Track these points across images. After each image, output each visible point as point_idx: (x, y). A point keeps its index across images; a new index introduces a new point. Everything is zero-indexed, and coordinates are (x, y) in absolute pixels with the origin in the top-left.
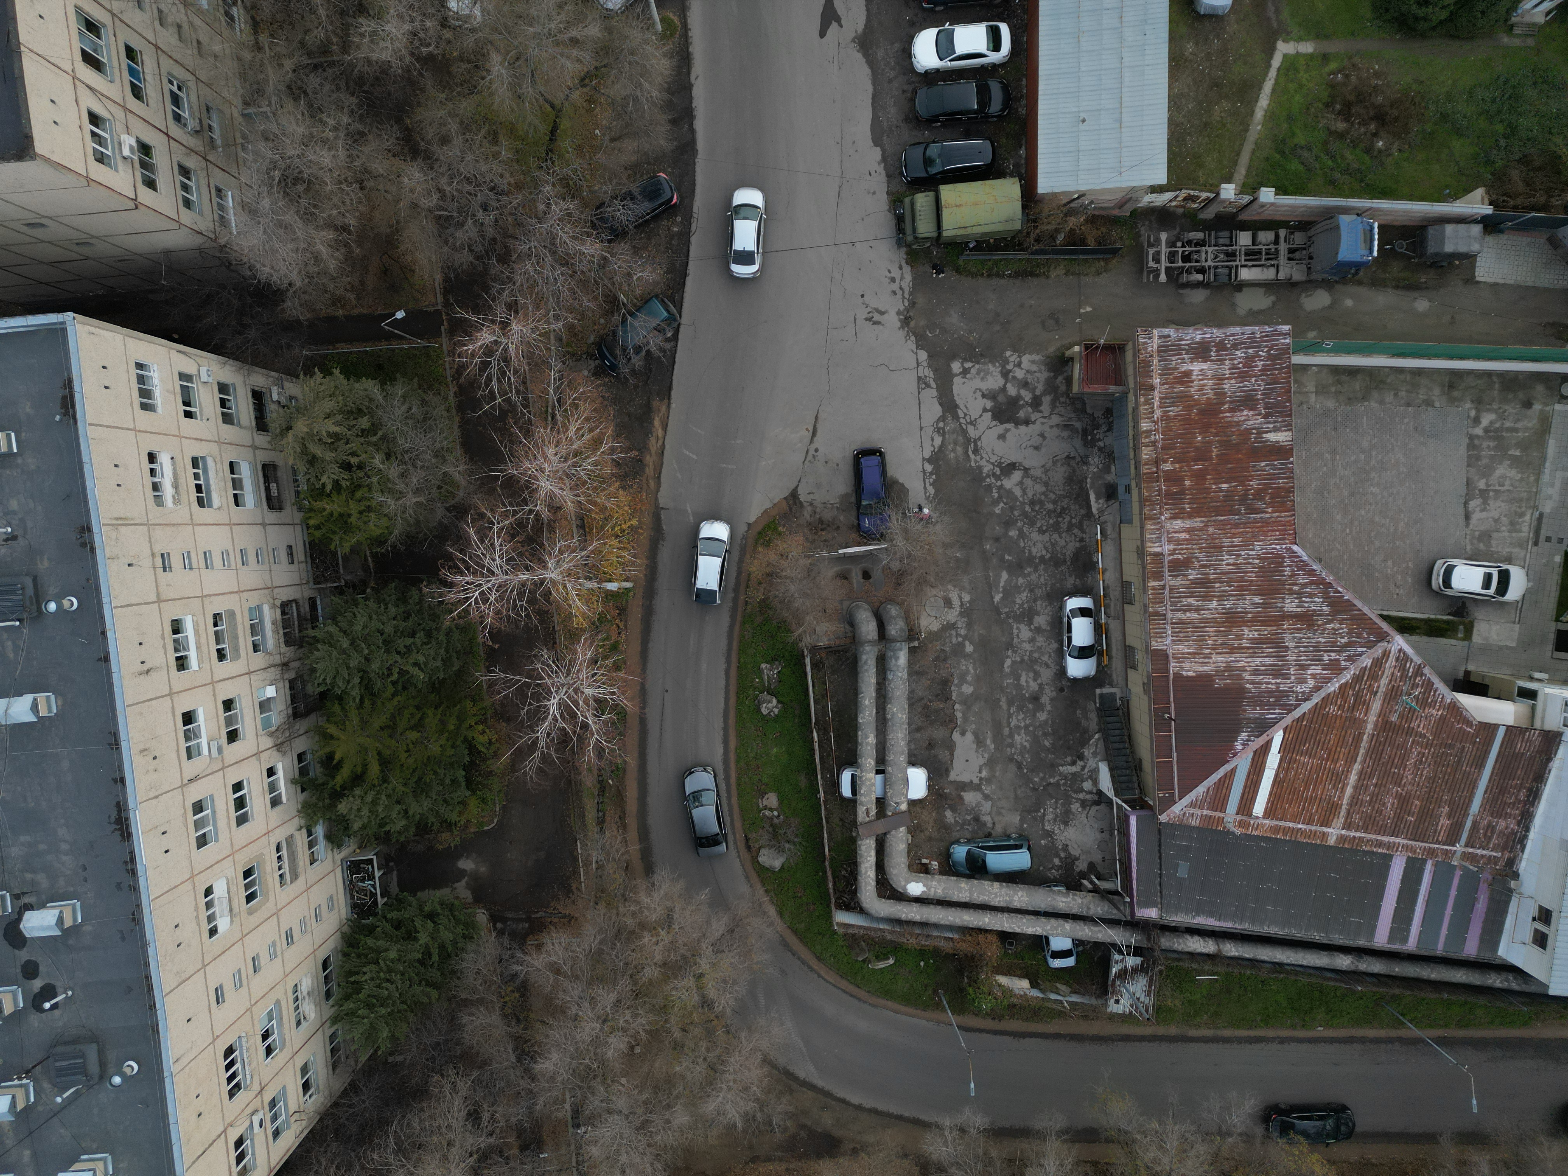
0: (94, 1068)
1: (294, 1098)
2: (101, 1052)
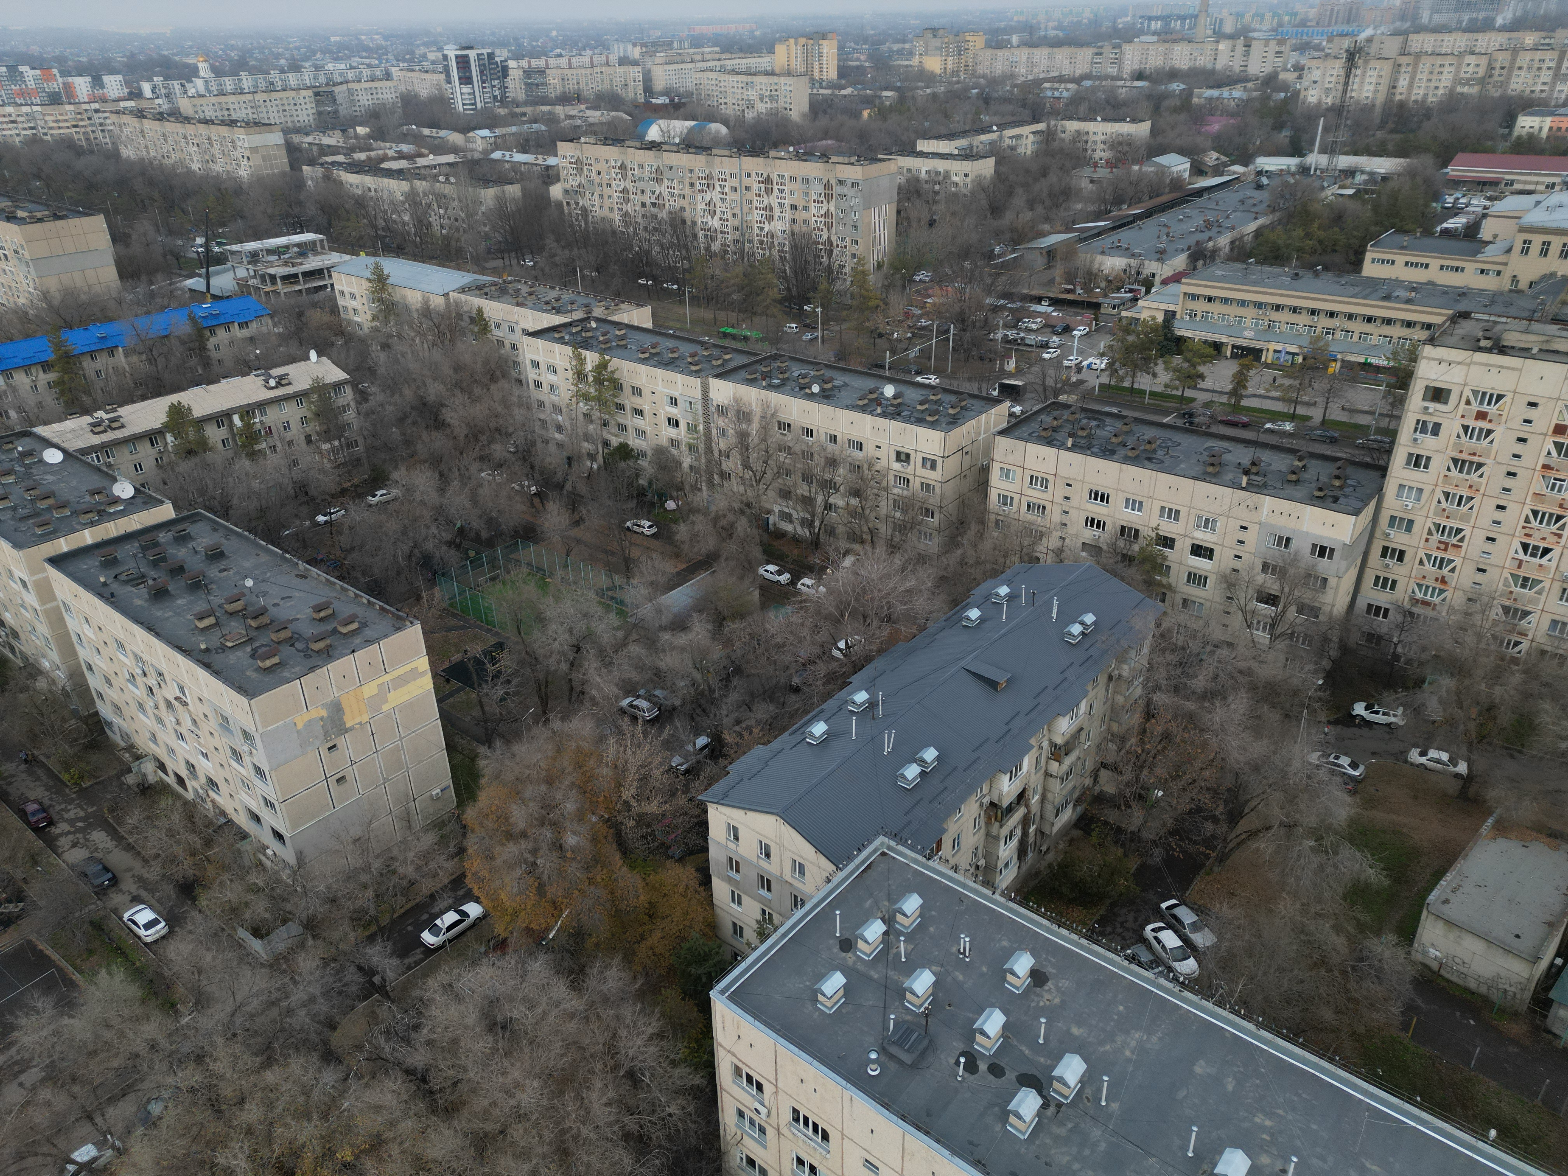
0: (894, 1050)
1: (752, 1148)
2: (900, 1062)
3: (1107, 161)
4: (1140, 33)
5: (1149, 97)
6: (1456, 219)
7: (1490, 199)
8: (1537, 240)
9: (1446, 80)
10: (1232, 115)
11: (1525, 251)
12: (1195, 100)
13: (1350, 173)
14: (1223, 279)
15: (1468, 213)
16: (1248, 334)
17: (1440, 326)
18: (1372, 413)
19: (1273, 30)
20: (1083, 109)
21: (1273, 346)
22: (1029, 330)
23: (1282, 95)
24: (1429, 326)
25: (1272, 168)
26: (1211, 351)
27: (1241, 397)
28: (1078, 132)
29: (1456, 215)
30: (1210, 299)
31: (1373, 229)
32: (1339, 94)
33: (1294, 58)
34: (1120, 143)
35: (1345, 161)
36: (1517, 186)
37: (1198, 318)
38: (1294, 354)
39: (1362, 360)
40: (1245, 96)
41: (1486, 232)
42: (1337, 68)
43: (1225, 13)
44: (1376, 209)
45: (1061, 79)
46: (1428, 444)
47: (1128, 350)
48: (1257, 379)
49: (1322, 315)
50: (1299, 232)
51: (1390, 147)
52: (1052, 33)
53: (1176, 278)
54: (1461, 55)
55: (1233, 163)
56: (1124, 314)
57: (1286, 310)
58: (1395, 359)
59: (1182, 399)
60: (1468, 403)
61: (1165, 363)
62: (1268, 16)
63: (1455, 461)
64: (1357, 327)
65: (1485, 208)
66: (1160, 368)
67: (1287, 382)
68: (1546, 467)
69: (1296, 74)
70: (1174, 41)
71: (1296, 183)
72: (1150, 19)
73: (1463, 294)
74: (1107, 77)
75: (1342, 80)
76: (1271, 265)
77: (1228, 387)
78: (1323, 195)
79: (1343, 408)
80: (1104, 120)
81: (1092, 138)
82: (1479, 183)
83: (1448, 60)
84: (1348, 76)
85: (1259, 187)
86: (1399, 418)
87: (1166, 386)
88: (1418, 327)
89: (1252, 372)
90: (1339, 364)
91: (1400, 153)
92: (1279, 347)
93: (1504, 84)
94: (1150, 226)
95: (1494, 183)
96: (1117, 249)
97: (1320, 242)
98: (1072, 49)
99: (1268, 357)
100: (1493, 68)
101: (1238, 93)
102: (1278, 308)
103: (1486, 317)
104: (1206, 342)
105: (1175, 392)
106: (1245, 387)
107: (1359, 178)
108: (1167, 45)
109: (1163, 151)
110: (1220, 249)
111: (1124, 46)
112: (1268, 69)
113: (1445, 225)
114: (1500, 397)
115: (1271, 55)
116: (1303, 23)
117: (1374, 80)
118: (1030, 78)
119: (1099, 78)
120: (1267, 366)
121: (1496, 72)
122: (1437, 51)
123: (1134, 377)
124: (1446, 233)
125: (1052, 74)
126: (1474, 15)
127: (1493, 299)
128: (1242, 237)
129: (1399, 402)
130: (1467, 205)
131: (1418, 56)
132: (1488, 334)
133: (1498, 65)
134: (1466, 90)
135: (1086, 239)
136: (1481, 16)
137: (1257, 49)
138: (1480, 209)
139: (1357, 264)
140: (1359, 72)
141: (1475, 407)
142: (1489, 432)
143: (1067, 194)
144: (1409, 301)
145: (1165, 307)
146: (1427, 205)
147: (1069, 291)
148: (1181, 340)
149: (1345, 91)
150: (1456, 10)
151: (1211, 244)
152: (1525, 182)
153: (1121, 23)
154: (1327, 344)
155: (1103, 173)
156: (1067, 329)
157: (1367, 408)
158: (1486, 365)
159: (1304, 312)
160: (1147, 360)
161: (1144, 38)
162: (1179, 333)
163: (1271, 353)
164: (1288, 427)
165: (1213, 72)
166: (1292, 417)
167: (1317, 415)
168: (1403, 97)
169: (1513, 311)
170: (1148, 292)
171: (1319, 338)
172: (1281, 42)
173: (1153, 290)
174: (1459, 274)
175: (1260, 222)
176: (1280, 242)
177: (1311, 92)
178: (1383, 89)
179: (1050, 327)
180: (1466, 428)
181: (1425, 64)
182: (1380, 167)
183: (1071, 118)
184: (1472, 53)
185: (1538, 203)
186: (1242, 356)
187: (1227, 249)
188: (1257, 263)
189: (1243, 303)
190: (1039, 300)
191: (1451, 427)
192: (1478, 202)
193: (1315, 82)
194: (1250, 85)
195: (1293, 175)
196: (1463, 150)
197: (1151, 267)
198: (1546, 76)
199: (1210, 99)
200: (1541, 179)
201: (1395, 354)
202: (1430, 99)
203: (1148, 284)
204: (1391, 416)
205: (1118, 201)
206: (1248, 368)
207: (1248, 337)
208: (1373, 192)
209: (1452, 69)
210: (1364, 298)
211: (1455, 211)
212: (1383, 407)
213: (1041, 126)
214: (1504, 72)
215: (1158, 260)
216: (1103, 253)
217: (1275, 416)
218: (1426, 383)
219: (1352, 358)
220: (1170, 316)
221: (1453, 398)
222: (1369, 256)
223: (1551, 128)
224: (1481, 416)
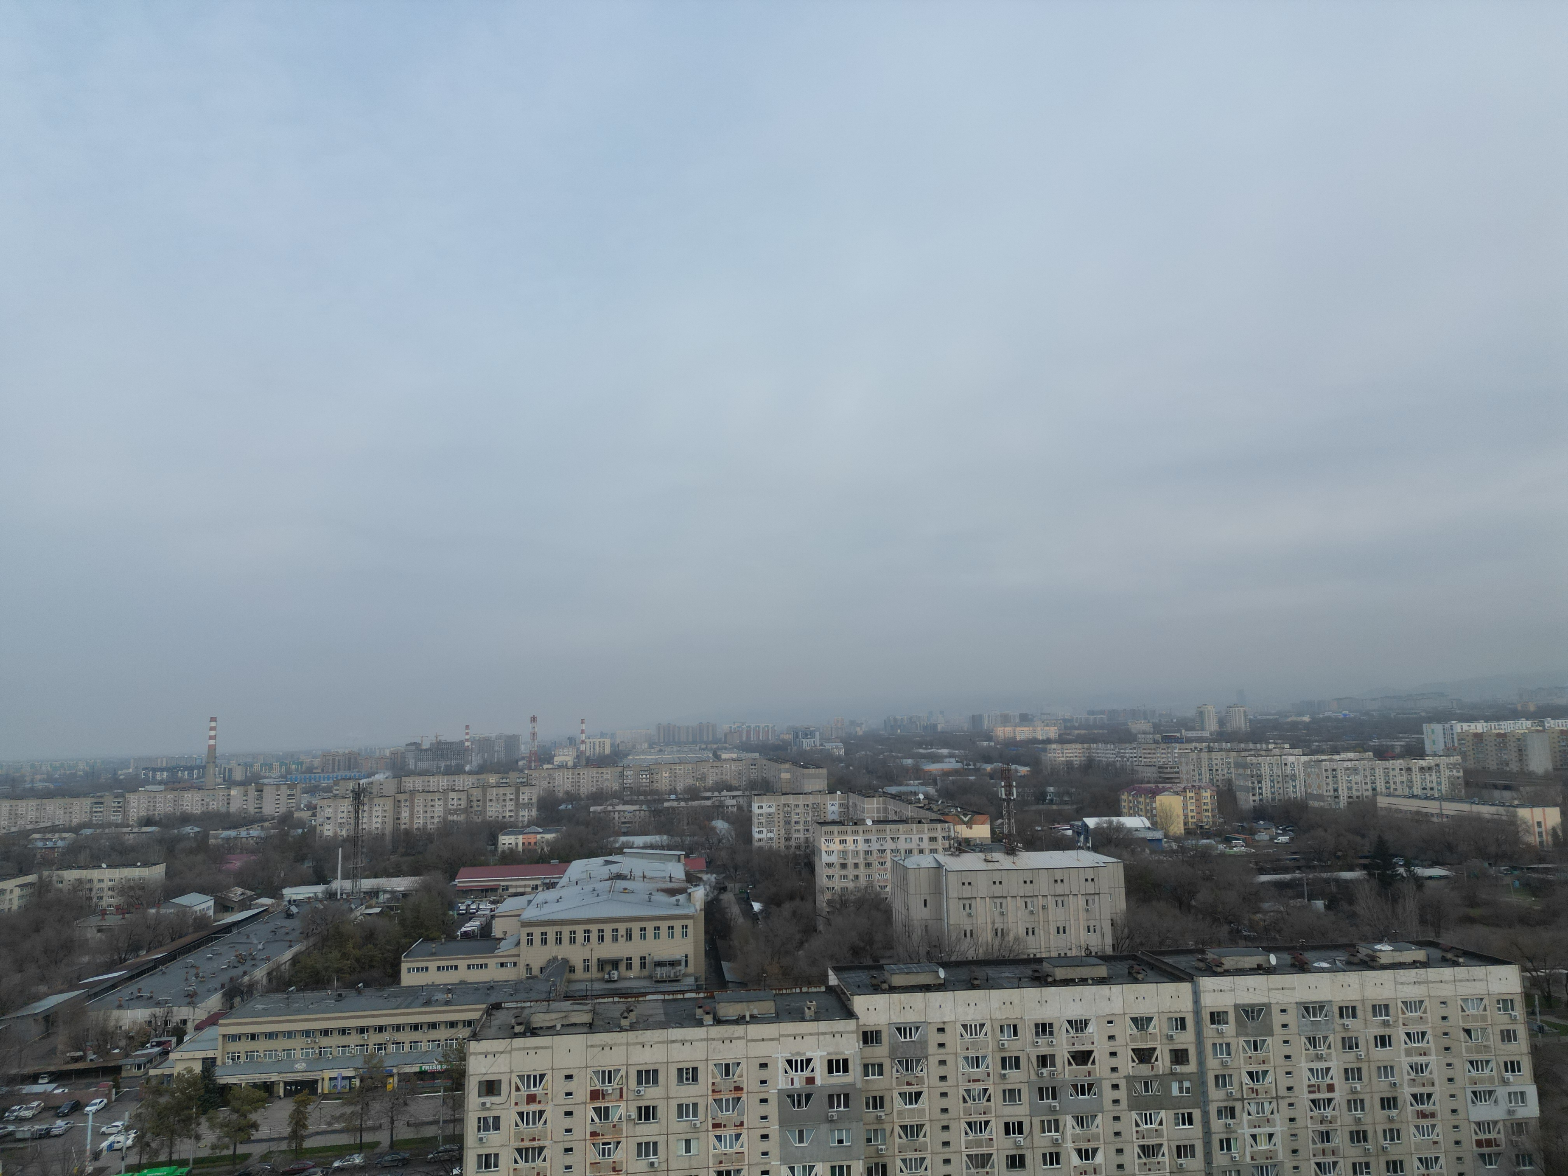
3: (118, 908)
4: (145, 782)
5: (161, 841)
6: (471, 923)
7: (493, 902)
8: (537, 931)
9: (438, 810)
10: (253, 852)
11: (530, 942)
12: (212, 841)
13: (374, 893)
14: (265, 1012)
15: (479, 916)
16: (300, 1066)
17: (479, 1020)
18: (435, 1122)
19: (282, 777)
20: (82, 857)
21: (327, 1074)
22: (20, 1120)
23: (300, 831)
24: (469, 1023)
25: (300, 897)
26: (263, 1094)
27: (303, 1138)
28: (80, 881)
29: (470, 919)
30: (253, 1037)
31: (403, 941)
32: (352, 827)
33: (305, 799)
34: (131, 888)
35: (367, 884)
36: (511, 890)
37: (242, 1060)
38: (350, 1078)
39: (418, 1070)
40: (263, 834)
41: (498, 929)
42: (346, 807)
43: (233, 763)
44: (403, 923)
45: (54, 829)
46: (494, 1141)
47: (161, 1115)
48: (316, 1114)
49: (371, 1031)
50: (336, 954)
51: (404, 868)
52: (39, 785)
53: (212, 1021)
54: (445, 792)
55: (260, 896)
56: (152, 1072)
57: (335, 1033)
58: (447, 1062)
59: (235, 1158)
60: (518, 1089)
61: (209, 1119)
62: (276, 765)
63: (519, 1151)
64: (406, 1037)
65: (492, 910)
66: (204, 1129)
67: (348, 1110)
68: (594, 1134)
69: (310, 813)
70: (184, 789)
71: (325, 908)
72: (155, 770)
73: (491, 987)
74: (110, 825)
75: (352, 815)
76: (313, 990)
77: (287, 1131)
78: (352, 916)
79: (409, 1125)
80: (109, 866)
81: (96, 885)
82: (482, 890)
83: (436, 796)
84: (357, 812)
85: (289, 916)
86: (461, 1121)
87: (214, 1147)
88: (460, 1026)
89: (310, 1108)
90: (396, 1078)
91: (415, 872)
92: (334, 1074)
93: (483, 812)
94: (176, 969)
95: (494, 890)
96: (138, 1000)
97: (358, 960)
98: (67, 800)
99: (324, 1087)
100: (472, 801)
101: (255, 832)
102: (326, 1032)
103: (514, 1005)
104: (255, 1085)
105: (226, 1152)
106: (305, 1127)
107: (383, 897)
108: (176, 793)
109: (182, 892)
110: (257, 982)
111: (127, 795)
112: (283, 810)
113: (464, 929)
114: (542, 1076)
115: (283, 798)
116: (310, 770)
117: (380, 814)
118: (13, 829)
119: (101, 826)
120: (325, 1097)
121: (475, 804)
122: (427, 789)
123: (171, 1145)
124: (466, 935)
125: (42, 825)
126: (448, 763)
127: (517, 988)
128: (279, 966)
129: (458, 1104)
130: (478, 909)
131: (413, 793)
132: (519, 1020)
133: (475, 799)
134: (455, 817)
135: (96, 995)
136: (454, 763)
137: (268, 792)
138: (488, 912)
139: (395, 976)
140: (366, 808)
141: (524, 1092)
142: (541, 1113)
143: (69, 947)
144: (447, 1003)
145: (202, 1055)
146: (445, 914)
147: (76, 1060)
148: (226, 1089)
149: (357, 824)
150: (434, 760)
151: (246, 978)
152: (516, 887)
153: (122, 774)
154: (381, 1061)
155: (113, 920)
156: (77, 1107)
157: (430, 1119)
158: (524, 1049)
159: (353, 1032)
160: (187, 1121)
161: (149, 788)
162: (223, 1081)
163: (327, 1082)
164: (358, 1160)
165: (228, 814)
166: (360, 1147)
167: (383, 1138)
168: (407, 826)
169: (534, 995)
170: (180, 1041)
171: (372, 1056)
172: (292, 786)
173: (186, 1038)
174: (484, 970)
175: (296, 949)
176: (319, 966)
177: (326, 827)
178: (389, 820)
179: (52, 1109)
180: (521, 1114)
181: (419, 800)
182: (399, 886)
183: (70, 867)
184: (454, 790)
185: (530, 902)
186: (297, 1092)
187: (265, 981)
188: (298, 990)
189: (289, 1034)
190: (34, 1078)
191: (509, 1118)
192: (485, 906)
193: (329, 818)
194: (266, 824)
195: (321, 901)
196: (464, 865)
197: (182, 1012)
198: (510, 806)
199: (228, 839)
200: (527, 883)
201: (445, 1056)
202: (429, 827)
203: (179, 1033)
204: (455, 1121)
205: (135, 948)
206: (305, 1103)
207: (300, 1070)
208: (397, 908)
209: (441, 802)
210: (407, 1007)
211: (469, 916)
212: (445, 1113)
213: (31, 878)
214: (480, 803)
215: (189, 1004)
216: (120, 1007)
217: (342, 1151)
218: (478, 1078)
219: (407, 1069)
220: (209, 1064)
221: (504, 1087)
222: (404, 967)
223: (523, 843)
224: (531, 1099)
